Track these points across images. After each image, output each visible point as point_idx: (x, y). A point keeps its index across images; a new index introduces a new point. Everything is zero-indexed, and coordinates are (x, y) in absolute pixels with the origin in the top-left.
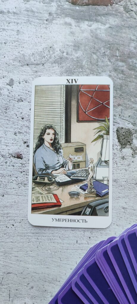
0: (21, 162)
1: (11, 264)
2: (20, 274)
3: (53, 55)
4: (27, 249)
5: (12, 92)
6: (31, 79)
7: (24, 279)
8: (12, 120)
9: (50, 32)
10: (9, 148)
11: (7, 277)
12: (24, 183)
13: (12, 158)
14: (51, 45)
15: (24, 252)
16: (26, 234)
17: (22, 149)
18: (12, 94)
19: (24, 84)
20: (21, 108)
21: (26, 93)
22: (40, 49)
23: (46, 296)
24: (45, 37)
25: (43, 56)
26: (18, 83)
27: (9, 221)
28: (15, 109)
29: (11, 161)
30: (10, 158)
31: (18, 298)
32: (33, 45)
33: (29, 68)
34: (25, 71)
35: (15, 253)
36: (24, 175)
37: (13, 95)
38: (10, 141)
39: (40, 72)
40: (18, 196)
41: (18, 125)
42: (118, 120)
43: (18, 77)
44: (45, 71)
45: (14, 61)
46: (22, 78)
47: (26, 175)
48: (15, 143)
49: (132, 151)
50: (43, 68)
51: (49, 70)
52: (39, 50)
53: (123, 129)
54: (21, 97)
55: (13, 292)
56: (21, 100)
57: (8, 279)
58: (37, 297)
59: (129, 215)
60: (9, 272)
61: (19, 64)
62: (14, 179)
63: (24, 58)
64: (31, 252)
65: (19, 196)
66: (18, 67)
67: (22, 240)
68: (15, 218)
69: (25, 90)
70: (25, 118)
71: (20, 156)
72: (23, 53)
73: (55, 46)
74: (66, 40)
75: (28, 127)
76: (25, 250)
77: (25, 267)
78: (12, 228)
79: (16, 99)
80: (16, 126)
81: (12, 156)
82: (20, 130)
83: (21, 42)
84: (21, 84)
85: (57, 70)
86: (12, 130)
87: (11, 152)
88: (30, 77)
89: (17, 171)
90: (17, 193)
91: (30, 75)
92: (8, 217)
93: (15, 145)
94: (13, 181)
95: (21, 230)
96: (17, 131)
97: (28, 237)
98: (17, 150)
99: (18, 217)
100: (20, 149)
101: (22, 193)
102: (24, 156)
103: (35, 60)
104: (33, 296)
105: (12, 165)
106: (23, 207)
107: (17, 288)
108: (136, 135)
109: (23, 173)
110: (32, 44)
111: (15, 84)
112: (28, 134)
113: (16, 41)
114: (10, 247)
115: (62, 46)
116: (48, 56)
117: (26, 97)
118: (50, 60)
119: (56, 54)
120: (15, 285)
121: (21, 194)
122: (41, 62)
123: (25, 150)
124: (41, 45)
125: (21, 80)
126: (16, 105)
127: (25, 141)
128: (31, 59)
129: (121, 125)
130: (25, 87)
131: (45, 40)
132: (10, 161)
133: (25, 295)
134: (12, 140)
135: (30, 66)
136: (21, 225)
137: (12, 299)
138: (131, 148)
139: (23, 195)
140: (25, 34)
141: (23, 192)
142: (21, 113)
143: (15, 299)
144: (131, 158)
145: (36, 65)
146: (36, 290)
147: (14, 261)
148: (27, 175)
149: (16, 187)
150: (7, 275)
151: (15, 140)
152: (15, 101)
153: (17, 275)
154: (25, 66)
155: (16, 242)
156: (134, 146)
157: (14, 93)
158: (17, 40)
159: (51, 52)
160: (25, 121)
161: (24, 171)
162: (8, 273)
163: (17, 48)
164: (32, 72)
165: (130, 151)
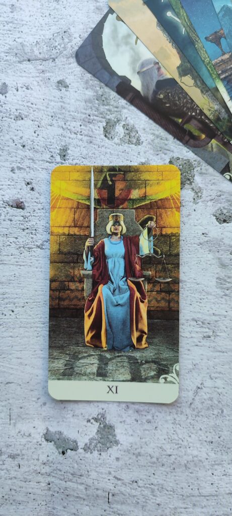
0: (22, 214)
1: (11, 370)
2: (25, 384)
3: (69, 44)
4: (35, 347)
5: (5, 104)
6: (35, 83)
7: (32, 392)
8: (6, 148)
9: (64, 8)
10: (3, 193)
11: (5, 389)
12: (27, 246)
13: (8, 209)
14: (65, 28)
15: (30, 351)
16: (32, 324)
17: (24, 194)
18: (5, 108)
19: (24, 91)
20: (20, 130)
21: (28, 106)
22: (49, 35)
23: (65, 416)
24: (56, 16)
25: (52, 46)
26: (15, 90)
27: (7, 304)
28: (11, 131)
29: (8, 213)
30: (5, 208)
31: (23, 419)
32: (37, 28)
33: (31, 66)
34: (25, 70)
35: (18, 353)
36: (27, 233)
37: (7, 110)
38: (5, 181)
39: (49, 71)
40: (19, 267)
41: (16, 156)
42: (172, 147)
43: (14, 81)
44: (57, 70)
45: (6, 54)
46: (22, 81)
47: (31, 235)
48: (13, 185)
49: (193, 194)
50: (54, 65)
51: (64, 68)
52: (47, 37)
53: (179, 159)
54: (20, 113)
55: (16, 411)
56: (21, 117)
57: (8, 392)
58: (52, 417)
59: (190, 291)
60: (8, 381)
61: (15, 58)
62: (12, 240)
63: (24, 50)
64: (42, 351)
65: (21, 266)
66: (15, 65)
67: (27, 334)
68: (16, 301)
69: (25, 101)
70: (27, 146)
71: (20, 205)
72: (20, 42)
73: (72, 30)
74: (89, 20)
75: (33, 160)
76: (31, 348)
77: (32, 374)
78: (10, 315)
79: (11, 116)
80: (14, 159)
81: (9, 205)
82: (19, 165)
83: (19, 24)
84: (19, 92)
85: (76, 69)
86: (7, 164)
87: (6, 199)
88: (34, 81)
89: (16, 228)
90: (17, 262)
91: (33, 77)
92: (4, 299)
93: (12, 188)
94: (11, 244)
95: (25, 319)
96: (15, 165)
97: (35, 329)
98: (16, 196)
99: (20, 298)
100: (21, 194)
101: (26, 262)
102: (26, 205)
103: (40, 53)
104: (45, 416)
105: (9, 220)
106: (28, 283)
107: (22, 405)
108: (199, 169)
109: (26, 231)
110: (35, 27)
111: (10, 92)
112: (31, 171)
113: (9, 22)
114: (9, 345)
115: (84, 29)
116: (60, 46)
117: (27, 112)
118: (64, 52)
119: (73, 43)
120: (19, 400)
121: (23, 264)
122: (51, 55)
123: (29, 195)
124: (50, 29)
125: (19, 85)
126: (12, 125)
127: (28, 181)
128: (35, 51)
129: (177, 154)
130: (26, 96)
131: (55, 20)
132: (6, 212)
133: (34, 416)
134: (7, 180)
135: (33, 62)
136: (26, 311)
137: (14, 421)
138: (192, 188)
139: (27, 265)
140: (24, 11)
141: (28, 261)
142: (21, 138)
143: (19, 421)
144: (191, 204)
145: (43, 60)
146: (50, 408)
147: (15, 365)
148: (32, 233)
149: (16, 252)
150: (6, 385)
151: (13, 180)
152: (10, 120)
153: (20, 385)
154: (25, 62)
155: (17, 336)
156: (196, 186)
157: (10, 106)
158: (11, 20)
159: (66, 40)
160: (28, 151)
161: (27, 229)
162: (7, 383)
163: (11, 32)
164: (37, 71)
165: (189, 193)
